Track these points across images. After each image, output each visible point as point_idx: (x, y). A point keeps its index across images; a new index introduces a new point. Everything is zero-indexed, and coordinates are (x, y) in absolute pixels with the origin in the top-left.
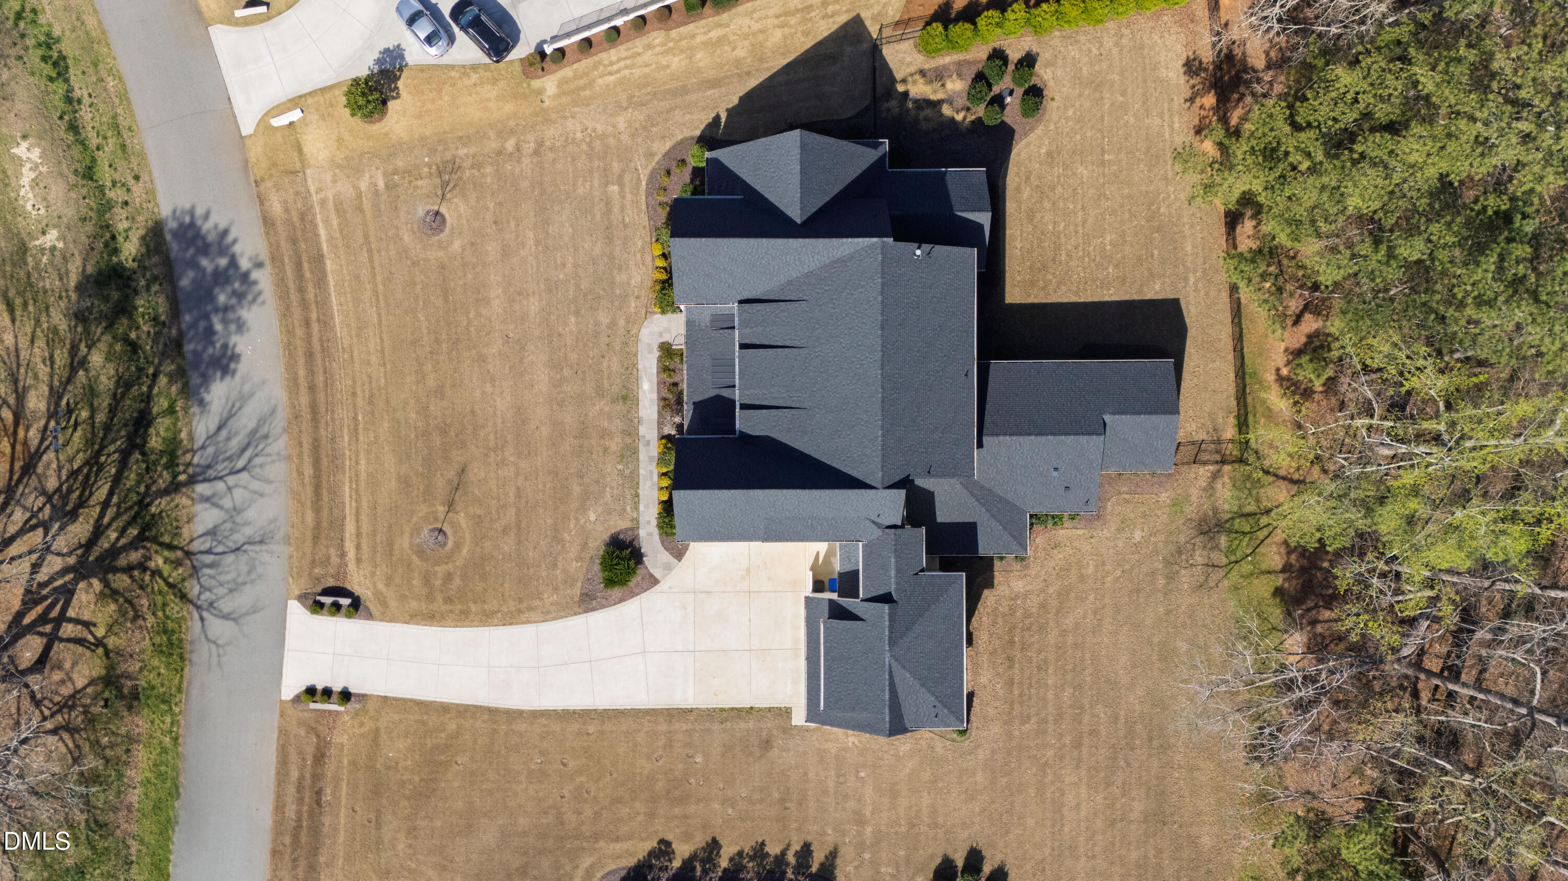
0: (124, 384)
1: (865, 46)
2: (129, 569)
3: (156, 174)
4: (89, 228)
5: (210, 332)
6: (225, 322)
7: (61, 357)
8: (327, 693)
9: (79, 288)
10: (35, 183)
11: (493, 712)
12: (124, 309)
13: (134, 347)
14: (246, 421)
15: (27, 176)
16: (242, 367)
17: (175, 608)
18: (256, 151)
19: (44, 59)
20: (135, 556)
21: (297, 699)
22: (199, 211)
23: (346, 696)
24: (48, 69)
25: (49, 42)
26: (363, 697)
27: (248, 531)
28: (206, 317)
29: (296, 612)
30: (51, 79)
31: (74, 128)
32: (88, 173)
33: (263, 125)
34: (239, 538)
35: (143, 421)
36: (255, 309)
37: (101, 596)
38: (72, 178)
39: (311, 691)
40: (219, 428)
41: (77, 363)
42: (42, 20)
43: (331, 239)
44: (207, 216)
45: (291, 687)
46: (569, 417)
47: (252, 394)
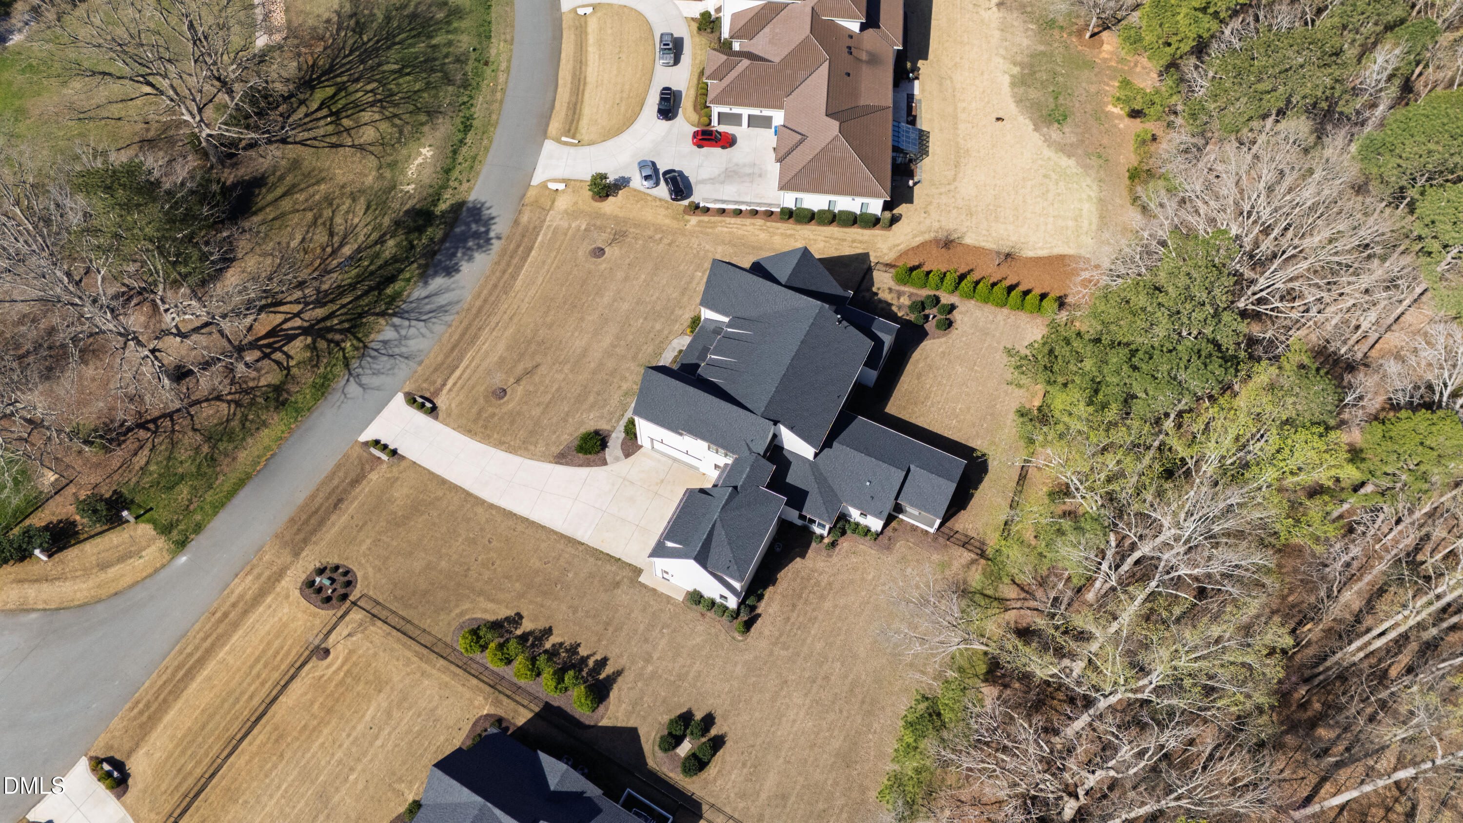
0: (395, 259)
1: (866, 267)
2: (330, 341)
3: (479, 183)
4: (431, 191)
5: (454, 255)
6: (464, 254)
7: (375, 236)
8: (385, 447)
9: (407, 212)
10: (421, 164)
11: (468, 495)
12: (420, 230)
13: (412, 247)
14: (442, 300)
15: (420, 160)
16: (457, 277)
17: (339, 369)
18: (531, 194)
19: (462, 123)
20: (338, 337)
21: (366, 444)
22: (487, 205)
23: (394, 452)
24: (461, 127)
25: (470, 118)
26: (403, 458)
27: (404, 350)
28: (457, 248)
29: (400, 398)
30: (459, 131)
31: (455, 152)
32: (447, 171)
33: (544, 185)
34: (397, 351)
35: (392, 279)
36: (483, 255)
37: (307, 347)
38: (439, 169)
39: (377, 443)
40: (426, 297)
41: (381, 241)
42: (473, 110)
43: (542, 241)
44: (489, 208)
45: (367, 435)
46: (610, 364)
47: (453, 290)
